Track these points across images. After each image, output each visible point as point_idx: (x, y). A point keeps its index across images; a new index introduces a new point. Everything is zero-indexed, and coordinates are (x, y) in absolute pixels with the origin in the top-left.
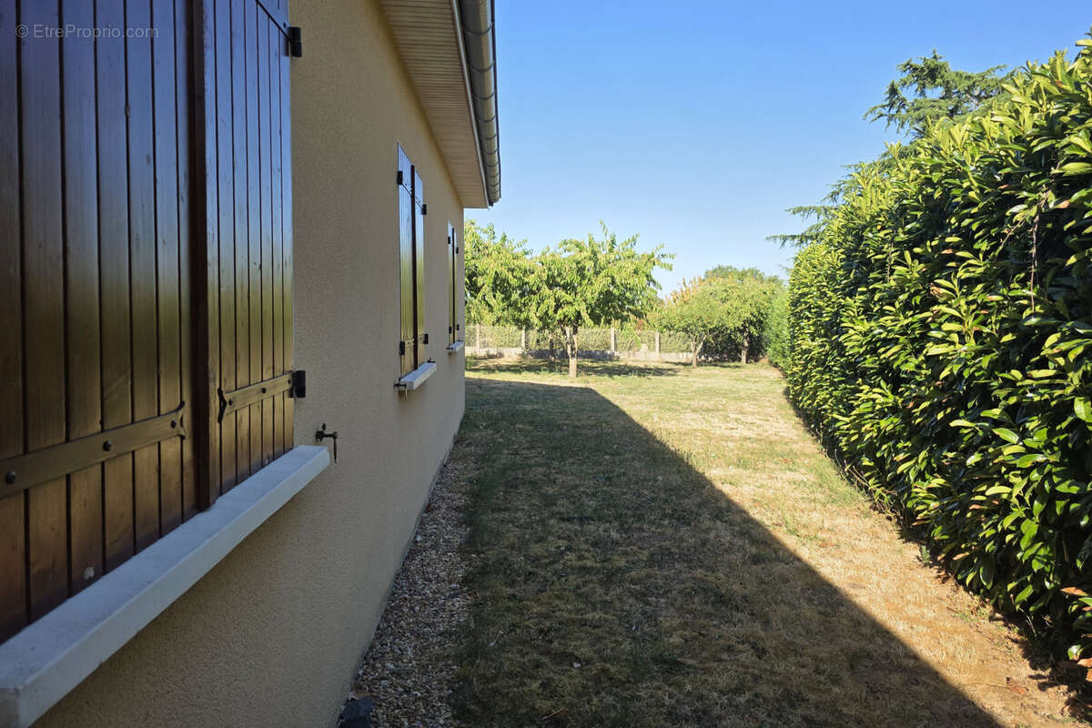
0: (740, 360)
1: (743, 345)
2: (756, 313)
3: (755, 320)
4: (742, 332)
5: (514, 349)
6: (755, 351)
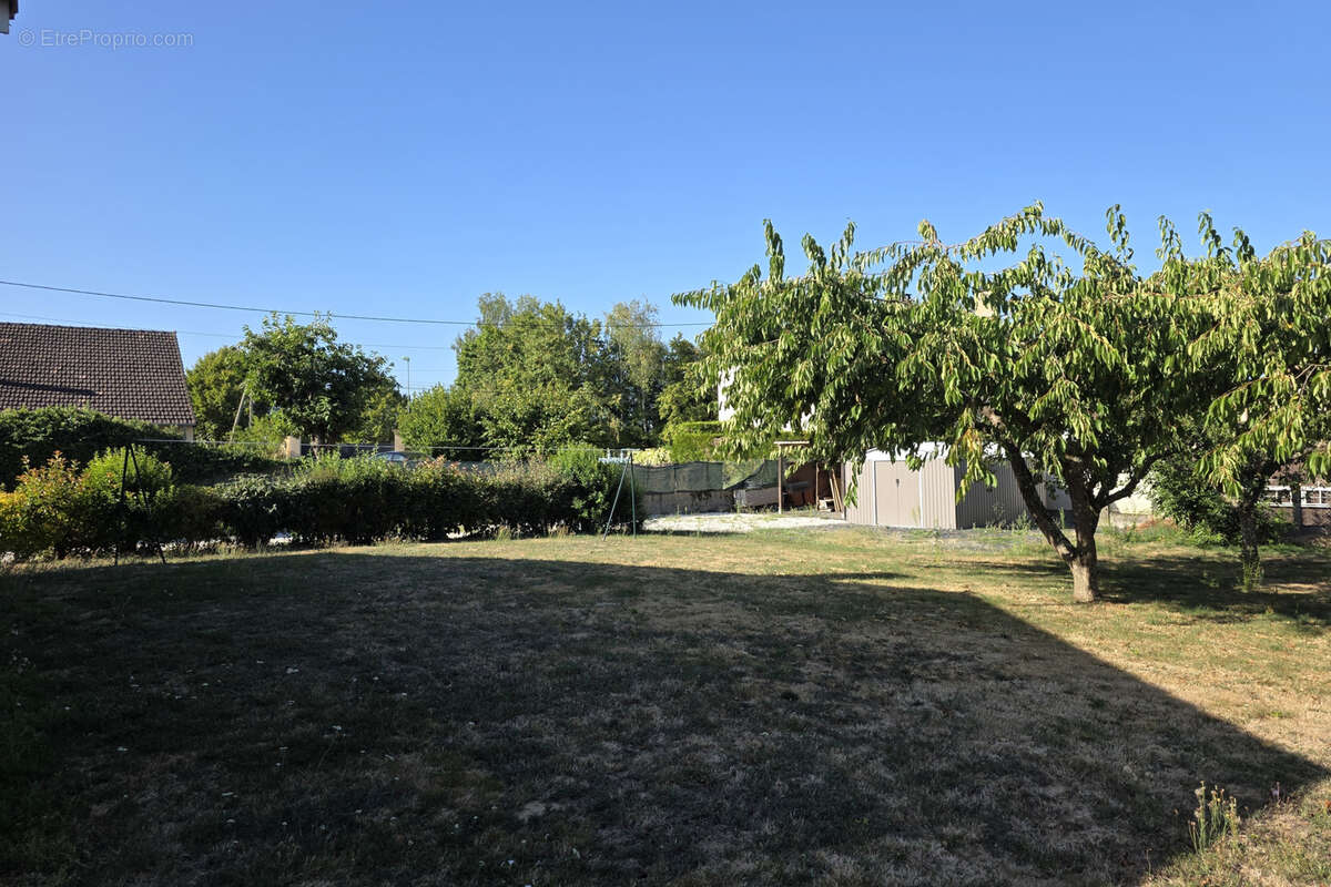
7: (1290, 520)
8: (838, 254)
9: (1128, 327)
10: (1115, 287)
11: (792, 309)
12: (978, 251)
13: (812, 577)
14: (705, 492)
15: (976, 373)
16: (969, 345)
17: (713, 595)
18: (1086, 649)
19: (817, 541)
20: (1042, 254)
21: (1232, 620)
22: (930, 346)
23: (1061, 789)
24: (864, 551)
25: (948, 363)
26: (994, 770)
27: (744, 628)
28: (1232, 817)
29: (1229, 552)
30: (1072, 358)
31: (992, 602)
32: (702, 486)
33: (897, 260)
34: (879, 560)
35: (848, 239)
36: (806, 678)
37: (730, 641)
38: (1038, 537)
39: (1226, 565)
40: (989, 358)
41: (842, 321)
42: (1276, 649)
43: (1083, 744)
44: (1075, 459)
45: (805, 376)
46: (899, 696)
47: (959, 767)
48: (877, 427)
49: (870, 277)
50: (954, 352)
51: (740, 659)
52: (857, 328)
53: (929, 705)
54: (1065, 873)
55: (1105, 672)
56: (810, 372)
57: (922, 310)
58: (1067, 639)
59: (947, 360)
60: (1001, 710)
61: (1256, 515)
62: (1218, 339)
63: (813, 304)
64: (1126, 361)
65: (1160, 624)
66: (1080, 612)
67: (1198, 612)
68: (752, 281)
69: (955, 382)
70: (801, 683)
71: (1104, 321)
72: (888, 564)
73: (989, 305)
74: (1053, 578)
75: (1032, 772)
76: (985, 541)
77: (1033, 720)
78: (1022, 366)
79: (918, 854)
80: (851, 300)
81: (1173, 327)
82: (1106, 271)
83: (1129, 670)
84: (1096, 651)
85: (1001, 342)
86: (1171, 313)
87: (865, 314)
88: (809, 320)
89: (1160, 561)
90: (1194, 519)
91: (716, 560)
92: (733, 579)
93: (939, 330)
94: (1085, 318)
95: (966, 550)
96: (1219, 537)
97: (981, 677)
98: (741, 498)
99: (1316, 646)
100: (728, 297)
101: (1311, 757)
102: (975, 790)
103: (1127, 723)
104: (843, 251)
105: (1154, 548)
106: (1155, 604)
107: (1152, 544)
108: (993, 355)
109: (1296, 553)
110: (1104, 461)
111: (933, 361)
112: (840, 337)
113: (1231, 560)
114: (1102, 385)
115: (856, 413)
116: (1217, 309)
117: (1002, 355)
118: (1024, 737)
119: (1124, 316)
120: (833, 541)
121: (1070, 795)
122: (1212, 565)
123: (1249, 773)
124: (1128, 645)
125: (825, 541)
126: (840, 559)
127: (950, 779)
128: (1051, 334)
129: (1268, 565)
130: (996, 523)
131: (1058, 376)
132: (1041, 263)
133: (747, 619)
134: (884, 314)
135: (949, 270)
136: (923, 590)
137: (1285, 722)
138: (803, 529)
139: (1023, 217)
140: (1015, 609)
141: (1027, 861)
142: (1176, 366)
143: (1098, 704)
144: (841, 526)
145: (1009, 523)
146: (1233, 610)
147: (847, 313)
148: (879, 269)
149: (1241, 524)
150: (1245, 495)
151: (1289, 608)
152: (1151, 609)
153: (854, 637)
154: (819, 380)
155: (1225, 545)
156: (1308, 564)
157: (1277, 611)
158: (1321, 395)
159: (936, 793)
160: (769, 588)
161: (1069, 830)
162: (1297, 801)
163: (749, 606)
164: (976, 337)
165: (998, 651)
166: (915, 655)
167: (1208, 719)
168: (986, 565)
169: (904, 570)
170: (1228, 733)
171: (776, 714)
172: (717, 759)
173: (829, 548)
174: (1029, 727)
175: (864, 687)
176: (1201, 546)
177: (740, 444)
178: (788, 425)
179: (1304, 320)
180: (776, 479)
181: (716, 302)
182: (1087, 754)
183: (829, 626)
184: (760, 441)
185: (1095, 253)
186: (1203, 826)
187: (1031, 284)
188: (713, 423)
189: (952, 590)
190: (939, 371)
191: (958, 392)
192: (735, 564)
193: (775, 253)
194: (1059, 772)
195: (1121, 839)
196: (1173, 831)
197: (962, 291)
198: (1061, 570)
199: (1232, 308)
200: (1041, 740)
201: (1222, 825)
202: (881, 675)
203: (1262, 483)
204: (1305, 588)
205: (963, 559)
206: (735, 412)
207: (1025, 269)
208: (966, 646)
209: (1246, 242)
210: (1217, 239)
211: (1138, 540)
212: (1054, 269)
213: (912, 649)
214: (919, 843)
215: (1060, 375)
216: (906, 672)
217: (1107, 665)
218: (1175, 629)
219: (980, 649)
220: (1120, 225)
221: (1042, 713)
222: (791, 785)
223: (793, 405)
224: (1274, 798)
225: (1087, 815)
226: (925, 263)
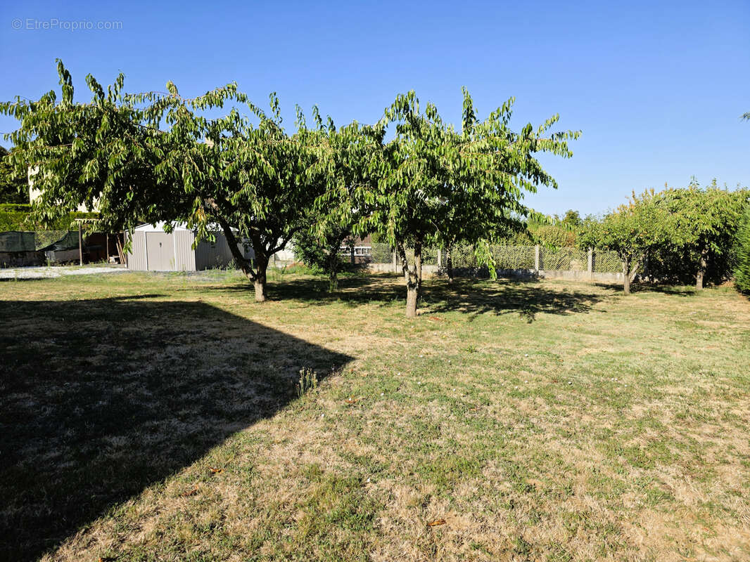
0: (695, 283)
1: (700, 264)
2: (721, 226)
3: (718, 234)
4: (698, 249)
5: (432, 266)
6: (717, 273)
7: (350, 261)
8: (113, 93)
9: (279, 158)
10: (274, 137)
11: (81, 124)
12: (202, 105)
13: (104, 300)
14: (20, 252)
15: (202, 176)
16: (197, 159)
17: (29, 314)
18: (259, 322)
19: (108, 281)
20: (237, 113)
21: (324, 304)
22: (175, 157)
23: (242, 384)
24: (139, 284)
25: (186, 168)
26: (207, 381)
27: (52, 331)
28: (315, 381)
29: (326, 276)
30: (253, 172)
31: (213, 305)
32: (18, 248)
33: (154, 102)
34: (149, 289)
35: (120, 84)
36: (98, 353)
37: (42, 339)
38: (240, 273)
39: (324, 282)
40: (209, 168)
41: (118, 137)
42: (339, 314)
43: (254, 363)
44: (256, 229)
45: (92, 169)
46: (157, 355)
47: (189, 383)
48: (144, 205)
49: (135, 110)
50: (189, 163)
51: (49, 348)
52: (128, 142)
53: (174, 357)
54: (240, 419)
55: (267, 331)
56: (96, 167)
57: (170, 135)
58: (250, 319)
59: (185, 167)
60: (215, 354)
61: (337, 259)
62: (319, 168)
63: (97, 122)
64: (279, 177)
65: (293, 308)
66: (258, 306)
67: (311, 302)
68: (49, 101)
69: (190, 180)
70: (94, 356)
71: (268, 154)
72: (154, 290)
73: (209, 138)
74: (246, 292)
75: (228, 379)
76: (212, 277)
77: (230, 356)
78: (227, 173)
79: (165, 427)
80: (123, 123)
81: (300, 160)
82: (270, 127)
83: (278, 329)
84: (263, 322)
85: (216, 160)
86: (299, 153)
87: (133, 134)
88: (95, 134)
89: (297, 282)
90: (312, 262)
91: (32, 294)
92: (44, 304)
93: (181, 149)
94: (259, 151)
95: (201, 281)
96: (322, 270)
97: (205, 340)
98: (51, 256)
99: (354, 312)
100: (30, 110)
101: (348, 354)
102: (199, 392)
103: (275, 351)
104: (117, 92)
105: (294, 276)
106: (292, 300)
107: (294, 274)
108: (212, 167)
109: (352, 275)
110: (270, 231)
111: (177, 167)
112: (117, 147)
113: (326, 280)
114: (268, 188)
115: (130, 197)
116: (319, 154)
117: (217, 167)
118: (225, 364)
119: (278, 152)
120: (119, 280)
121: (245, 386)
122: (319, 282)
123: (324, 363)
124: (279, 319)
125: (113, 280)
126: (123, 289)
127: (184, 389)
128: (242, 157)
129: (340, 281)
130: (218, 267)
131: (246, 181)
132: (237, 118)
133: (54, 326)
134: (146, 135)
135: (185, 113)
136: (175, 302)
137: (340, 342)
138: (98, 274)
139: (227, 89)
140: (225, 307)
141: (222, 417)
142: (300, 180)
143: (262, 345)
144: (124, 271)
145: (225, 266)
146: (325, 300)
147: (120, 132)
148: (142, 106)
149: (331, 264)
150: (333, 250)
151: (346, 298)
152: (291, 302)
153: (131, 329)
154: (103, 173)
155: (324, 274)
156: (355, 280)
157: (342, 299)
158: (357, 197)
159: (176, 397)
160: (72, 307)
161: (243, 401)
162: (341, 371)
163: (57, 318)
164: (202, 156)
165: (214, 327)
166: (170, 334)
167: (310, 345)
168: (211, 288)
169: (164, 293)
170: (317, 349)
171: (76, 374)
172: (32, 404)
173: (117, 284)
174: (228, 360)
175: (136, 353)
176: (314, 275)
177: (46, 215)
178: (84, 204)
179: (353, 163)
180: (78, 244)
181: (20, 112)
182: (255, 367)
183: (114, 325)
184: (62, 213)
185: (264, 117)
186: (302, 386)
187: (233, 130)
188: (25, 205)
189: (192, 301)
190: (181, 173)
191: (192, 186)
192: (46, 296)
193: (66, 84)
194: (241, 377)
195: (267, 399)
196: (290, 392)
197: (193, 127)
198: (250, 288)
199: (324, 152)
200: (234, 363)
201: (311, 385)
202: (148, 346)
203: (339, 244)
204: (353, 290)
205: (199, 286)
206: (42, 194)
207: (229, 120)
208: (198, 326)
209: (332, 123)
210: (320, 120)
211: (288, 273)
212: (244, 124)
213: (167, 331)
214: (166, 422)
215: (247, 181)
216: (162, 343)
217: (268, 328)
218: (300, 310)
219: (206, 327)
220: (276, 103)
221: (235, 353)
222: (85, 409)
223: (86, 190)
224: (332, 371)
225: (253, 392)
226: (170, 107)
